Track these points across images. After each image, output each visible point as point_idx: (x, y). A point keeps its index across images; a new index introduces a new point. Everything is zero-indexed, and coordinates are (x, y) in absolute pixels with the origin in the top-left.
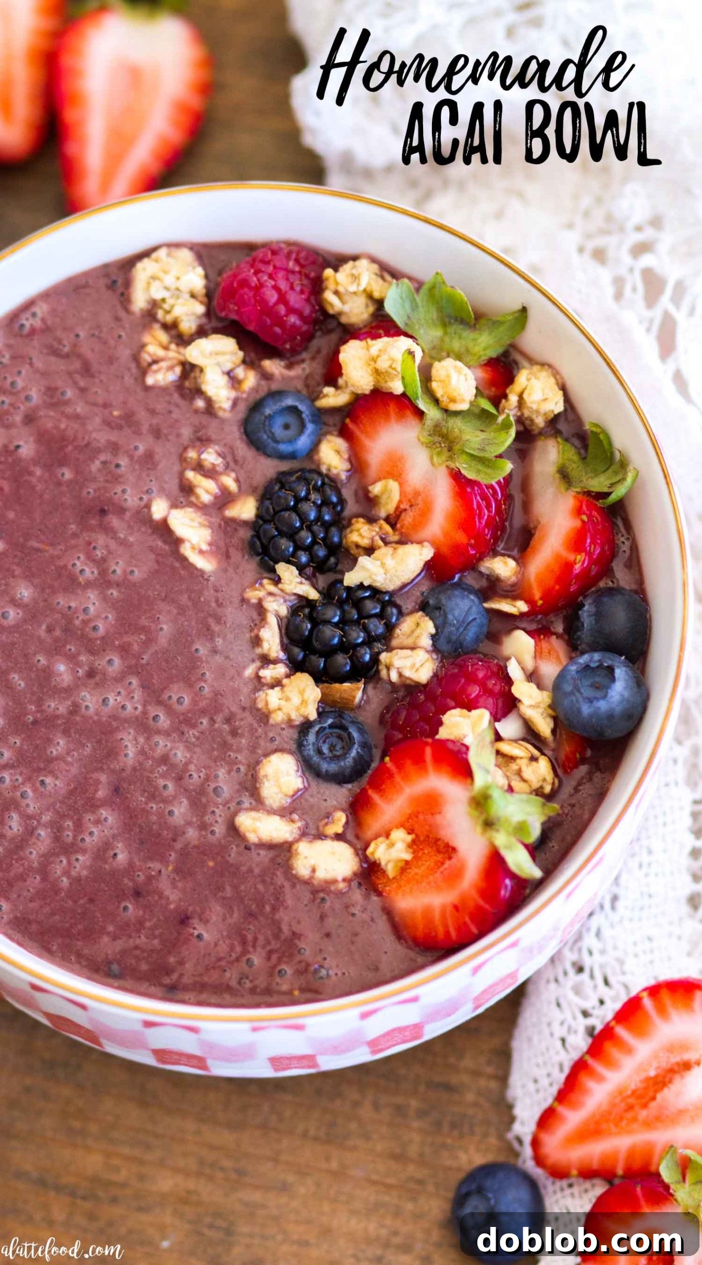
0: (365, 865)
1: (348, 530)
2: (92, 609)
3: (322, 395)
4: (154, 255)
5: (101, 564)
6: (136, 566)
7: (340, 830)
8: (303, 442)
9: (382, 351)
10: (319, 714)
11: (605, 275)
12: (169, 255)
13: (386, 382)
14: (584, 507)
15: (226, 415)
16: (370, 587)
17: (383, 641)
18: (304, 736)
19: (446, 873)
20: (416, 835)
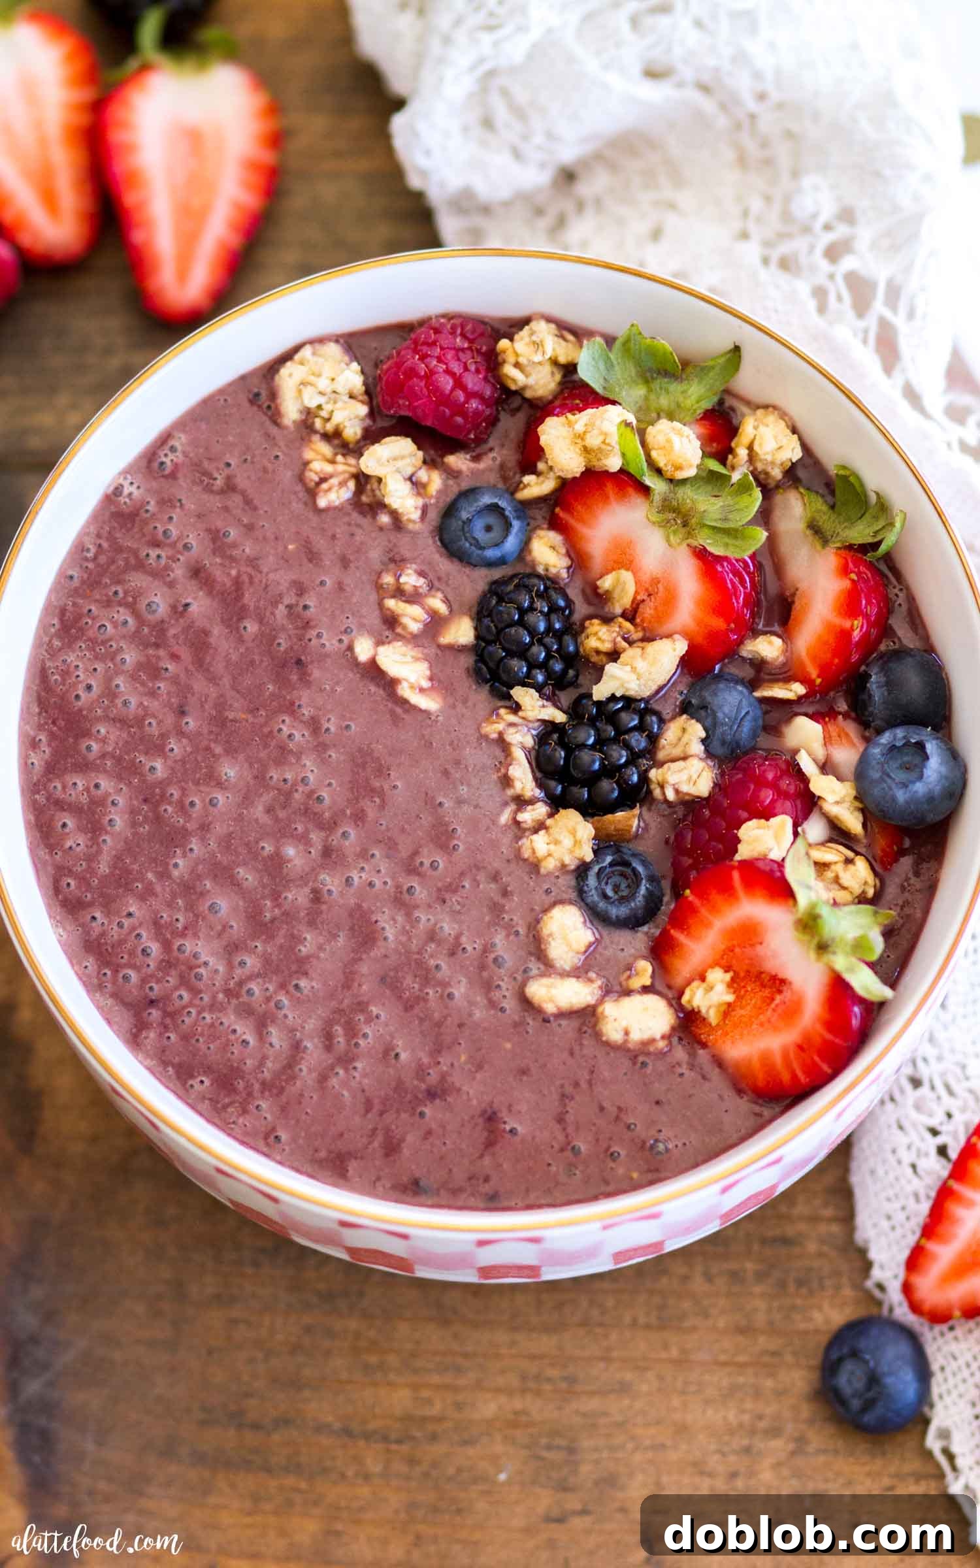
0: (681, 1015)
1: (583, 635)
2: (311, 777)
3: (522, 486)
4: (297, 357)
5: (314, 725)
6: (351, 719)
7: (648, 982)
8: (511, 543)
9: (589, 426)
10: (595, 852)
11: (803, 288)
12: (314, 354)
13: (599, 460)
14: (851, 565)
15: (417, 527)
16: (624, 698)
17: (648, 756)
18: (583, 880)
19: (780, 1011)
20: (735, 972)
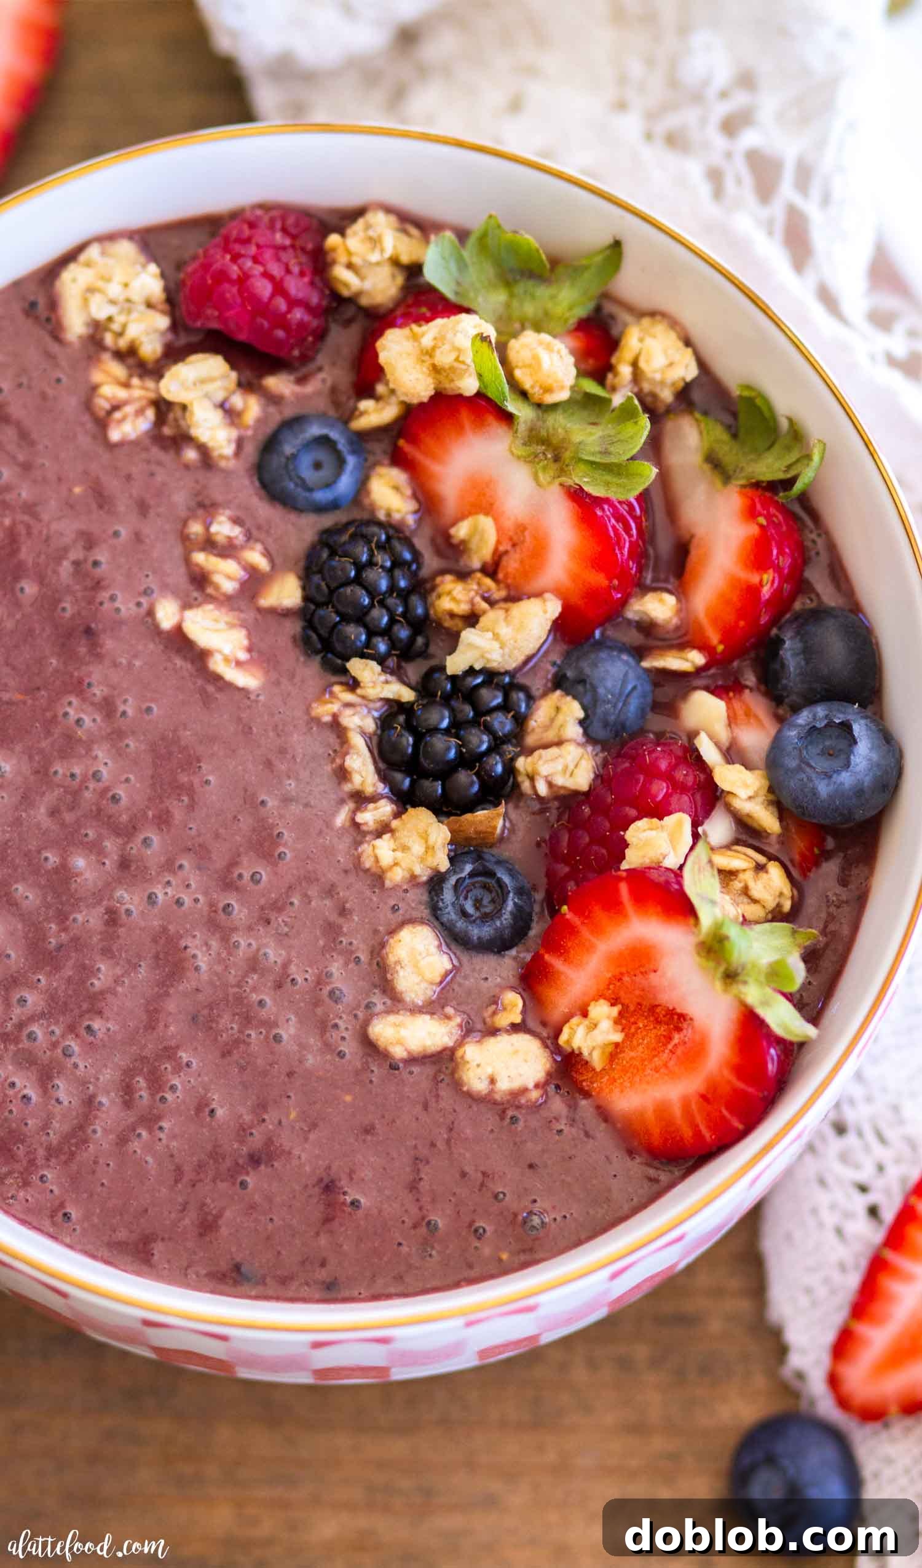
0: (559, 1059)
1: (434, 595)
2: (105, 772)
3: (357, 413)
4: (82, 258)
5: (108, 707)
6: (152, 700)
7: (518, 1019)
8: (345, 484)
9: (440, 339)
10: (452, 860)
11: (694, 169)
12: (103, 253)
13: (452, 381)
14: (759, 507)
15: (231, 464)
16: (483, 671)
17: (514, 741)
18: (437, 895)
19: (679, 1052)
20: (623, 1005)
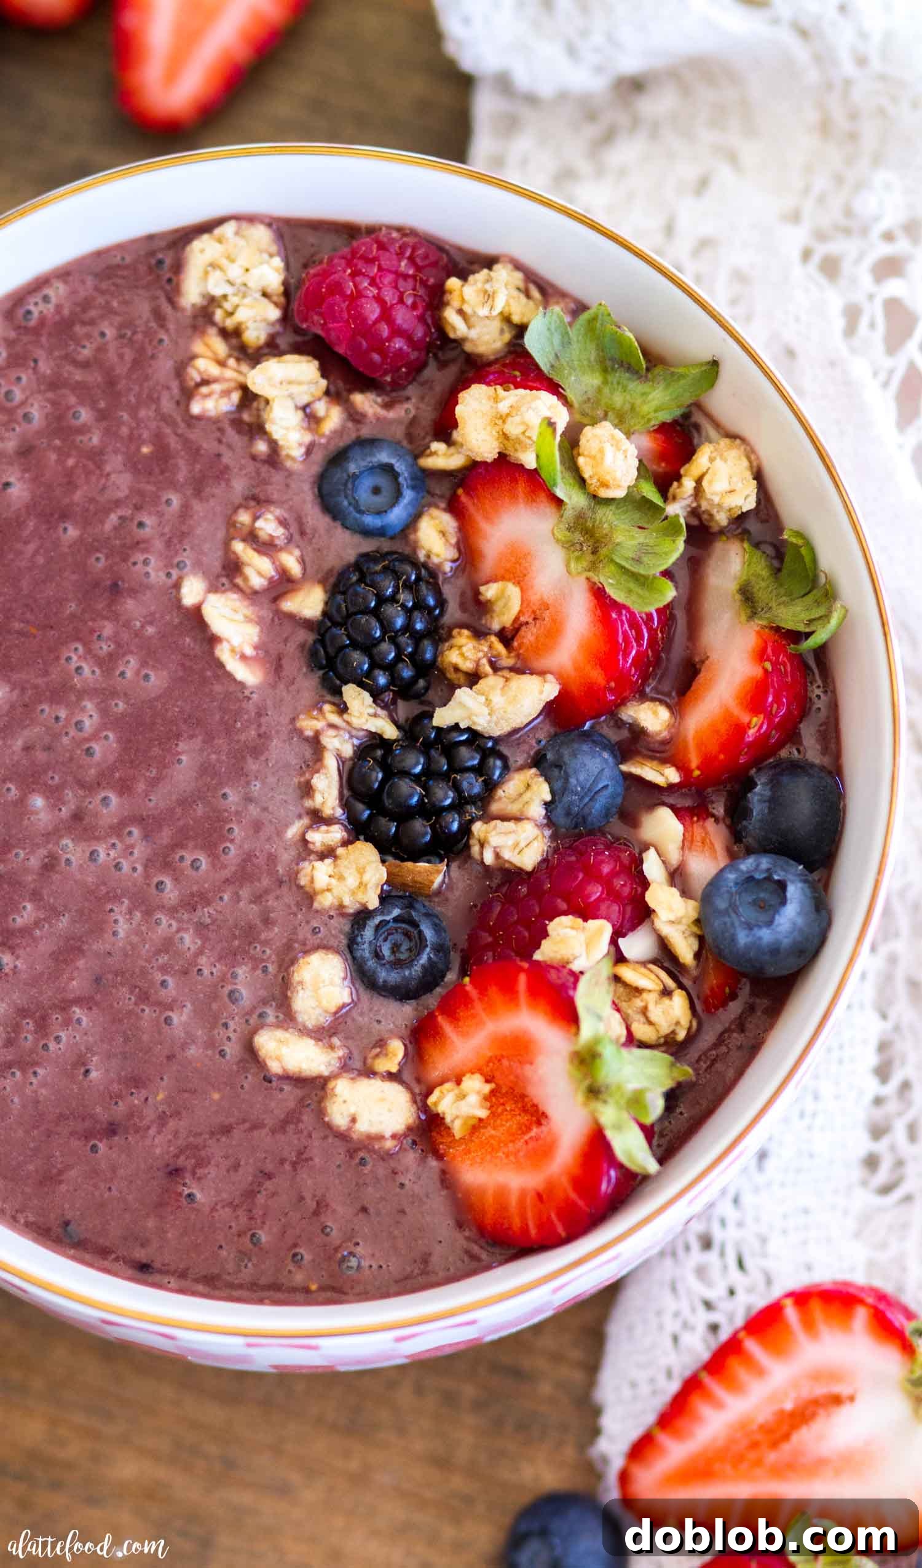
0: (423, 1117)
1: (446, 644)
2: (88, 723)
3: (428, 452)
4: (218, 231)
5: (110, 664)
6: (153, 668)
7: (394, 1069)
8: (397, 515)
9: (515, 408)
10: (382, 900)
12: (237, 233)
13: (516, 450)
14: (769, 650)
15: (295, 466)
16: (469, 730)
17: (479, 804)
18: (359, 930)
19: (531, 1145)
20: (497, 1084)
